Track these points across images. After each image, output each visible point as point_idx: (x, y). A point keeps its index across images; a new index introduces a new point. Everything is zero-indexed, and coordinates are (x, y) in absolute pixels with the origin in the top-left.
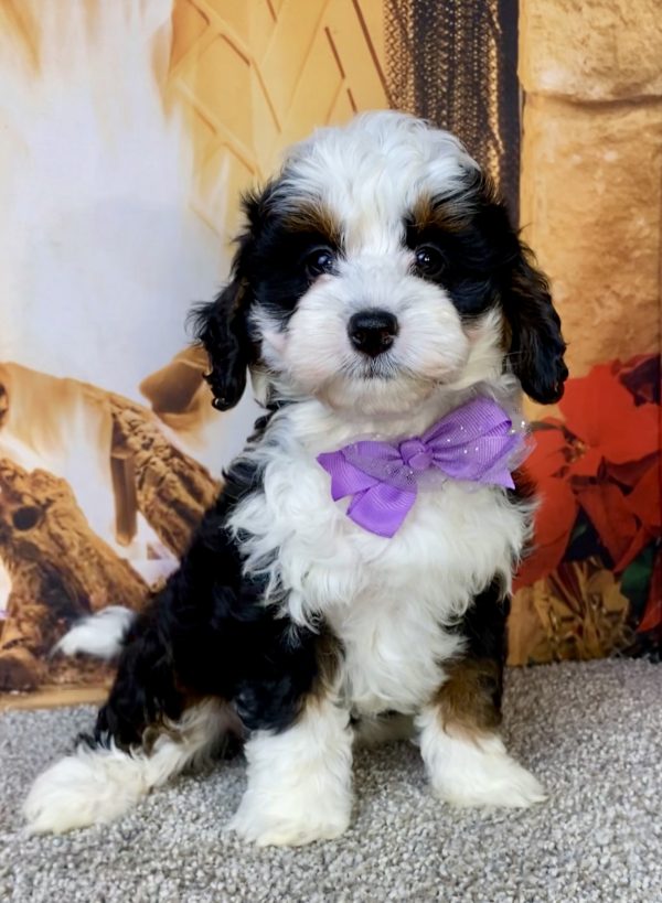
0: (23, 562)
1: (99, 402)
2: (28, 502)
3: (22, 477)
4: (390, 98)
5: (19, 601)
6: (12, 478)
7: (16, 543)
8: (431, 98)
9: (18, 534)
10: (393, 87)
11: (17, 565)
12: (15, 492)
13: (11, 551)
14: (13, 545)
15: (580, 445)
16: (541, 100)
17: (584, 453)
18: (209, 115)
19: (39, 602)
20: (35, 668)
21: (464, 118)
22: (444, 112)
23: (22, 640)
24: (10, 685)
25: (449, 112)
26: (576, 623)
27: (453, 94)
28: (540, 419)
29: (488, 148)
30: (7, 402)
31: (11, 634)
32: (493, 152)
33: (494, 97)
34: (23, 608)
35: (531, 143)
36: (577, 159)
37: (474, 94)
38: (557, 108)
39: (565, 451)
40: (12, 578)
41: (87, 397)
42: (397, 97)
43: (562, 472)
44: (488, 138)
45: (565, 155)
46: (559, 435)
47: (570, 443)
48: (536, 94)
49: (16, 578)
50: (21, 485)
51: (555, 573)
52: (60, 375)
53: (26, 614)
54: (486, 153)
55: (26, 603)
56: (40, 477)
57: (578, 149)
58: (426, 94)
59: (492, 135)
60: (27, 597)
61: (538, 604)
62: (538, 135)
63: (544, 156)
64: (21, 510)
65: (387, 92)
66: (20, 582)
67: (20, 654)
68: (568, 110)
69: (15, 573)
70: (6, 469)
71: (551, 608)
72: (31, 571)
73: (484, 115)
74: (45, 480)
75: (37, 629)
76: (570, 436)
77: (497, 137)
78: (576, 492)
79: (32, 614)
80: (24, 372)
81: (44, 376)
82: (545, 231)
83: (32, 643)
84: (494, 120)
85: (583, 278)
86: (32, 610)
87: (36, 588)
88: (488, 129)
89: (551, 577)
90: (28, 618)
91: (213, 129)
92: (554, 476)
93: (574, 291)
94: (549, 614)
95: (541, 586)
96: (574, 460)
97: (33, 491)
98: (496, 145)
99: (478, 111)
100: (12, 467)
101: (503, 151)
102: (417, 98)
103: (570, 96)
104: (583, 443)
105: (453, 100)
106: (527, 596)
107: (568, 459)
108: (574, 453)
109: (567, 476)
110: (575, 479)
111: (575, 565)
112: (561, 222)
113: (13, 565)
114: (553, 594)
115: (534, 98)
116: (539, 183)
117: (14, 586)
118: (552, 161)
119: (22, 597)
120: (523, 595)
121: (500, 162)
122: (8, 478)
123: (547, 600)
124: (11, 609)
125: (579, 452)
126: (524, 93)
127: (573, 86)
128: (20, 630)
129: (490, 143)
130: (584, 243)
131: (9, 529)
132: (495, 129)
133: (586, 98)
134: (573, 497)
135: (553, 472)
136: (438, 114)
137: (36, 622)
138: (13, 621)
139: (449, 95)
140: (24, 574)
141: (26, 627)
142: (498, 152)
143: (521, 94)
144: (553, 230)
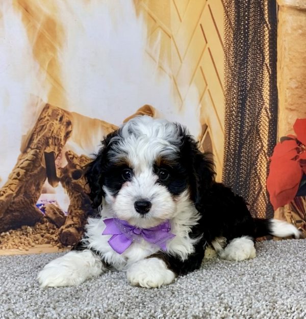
0: (75, 192)
1: (107, 128)
2: (78, 168)
3: (76, 158)
4: (225, 8)
5: (73, 208)
6: (73, 158)
7: (73, 184)
8: (241, 8)
9: (74, 181)
10: (226, 3)
11: (73, 193)
12: (74, 164)
13: (70, 188)
14: (71, 185)
15: (303, 147)
16: (286, 8)
17: (305, 150)
18: (153, 15)
19: (80, 209)
20: (78, 236)
21: (254, 16)
22: (247, 13)
23: (73, 224)
24: (68, 243)
25: (248, 13)
26: (302, 223)
27: (250, 6)
28: (286, 136)
29: (264, 27)
30: (72, 128)
31: (69, 222)
32: (266, 29)
33: (266, 8)
34: (74, 211)
35: (281, 25)
36: (300, 31)
37: (258, 6)
38: (292, 12)
39: (297, 149)
40: (70, 199)
41: (103, 126)
42: (228, 8)
43: (296, 158)
44: (264, 23)
45: (295, 30)
46: (295, 142)
47: (299, 145)
48: (283, 6)
49: (72, 199)
50: (76, 161)
51: (293, 201)
52: (93, 117)
53: (75, 214)
54: (263, 29)
55: (75, 210)
56: (83, 158)
57: (301, 27)
58: (239, 6)
59: (266, 22)
60: (76, 207)
61: (286, 214)
62: (284, 22)
63: (287, 30)
64: (75, 171)
65: (224, 6)
66: (74, 201)
67: (72, 230)
68: (296, 12)
69: (72, 197)
70: (70, 154)
71: (292, 216)
72: (78, 196)
73: (262, 14)
74: (85, 159)
75: (79, 220)
76: (299, 143)
77: (268, 23)
78: (302, 166)
79: (77, 214)
80: (78, 115)
81: (86, 117)
82: (288, 60)
83: (77, 226)
84: (266, 16)
85: (304, 79)
86: (78, 212)
87: (80, 203)
88: (264, 19)
89: (291, 202)
90: (76, 216)
91: (155, 21)
92: (292, 159)
93: (300, 84)
94: (291, 219)
95: (287, 207)
96: (301, 153)
97: (80, 163)
98: (267, 26)
99: (260, 13)
100: (72, 154)
101: (270, 28)
102: (236, 8)
103: (297, 7)
104: (305, 146)
105: (250, 8)
106: (282, 211)
107: (298, 153)
108: (301, 150)
109: (298, 160)
110: (301, 161)
111: (302, 197)
112: (294, 56)
113: (71, 193)
114: (292, 211)
115: (282, 8)
116: (285, 41)
117: (71, 202)
118: (290, 32)
119: (74, 207)
120: (280, 210)
121: (269, 33)
122: (71, 158)
123: (290, 213)
124: (69, 212)
125: (303, 149)
126: (278, 6)
127: (298, 3)
128: (73, 221)
129: (265, 25)
130: (303, 64)
131: (70, 178)
132: (267, 20)
133: (304, 8)
134: (301, 168)
135: (292, 158)
136: (244, 14)
137: (79, 217)
138: (70, 217)
139: (248, 7)
140: (75, 197)
141: (75, 219)
142: (268, 28)
143: (277, 6)
144: (291, 60)
